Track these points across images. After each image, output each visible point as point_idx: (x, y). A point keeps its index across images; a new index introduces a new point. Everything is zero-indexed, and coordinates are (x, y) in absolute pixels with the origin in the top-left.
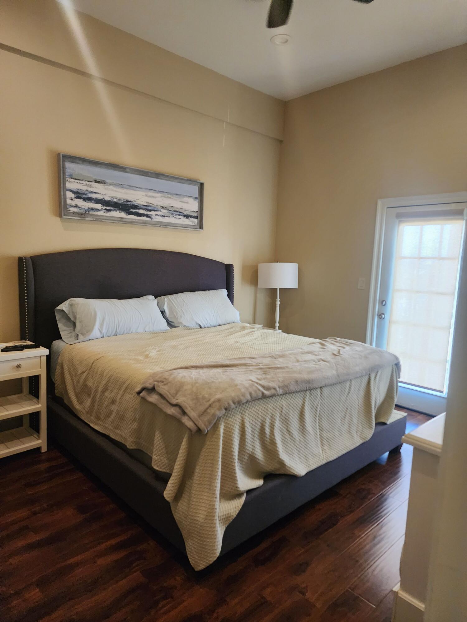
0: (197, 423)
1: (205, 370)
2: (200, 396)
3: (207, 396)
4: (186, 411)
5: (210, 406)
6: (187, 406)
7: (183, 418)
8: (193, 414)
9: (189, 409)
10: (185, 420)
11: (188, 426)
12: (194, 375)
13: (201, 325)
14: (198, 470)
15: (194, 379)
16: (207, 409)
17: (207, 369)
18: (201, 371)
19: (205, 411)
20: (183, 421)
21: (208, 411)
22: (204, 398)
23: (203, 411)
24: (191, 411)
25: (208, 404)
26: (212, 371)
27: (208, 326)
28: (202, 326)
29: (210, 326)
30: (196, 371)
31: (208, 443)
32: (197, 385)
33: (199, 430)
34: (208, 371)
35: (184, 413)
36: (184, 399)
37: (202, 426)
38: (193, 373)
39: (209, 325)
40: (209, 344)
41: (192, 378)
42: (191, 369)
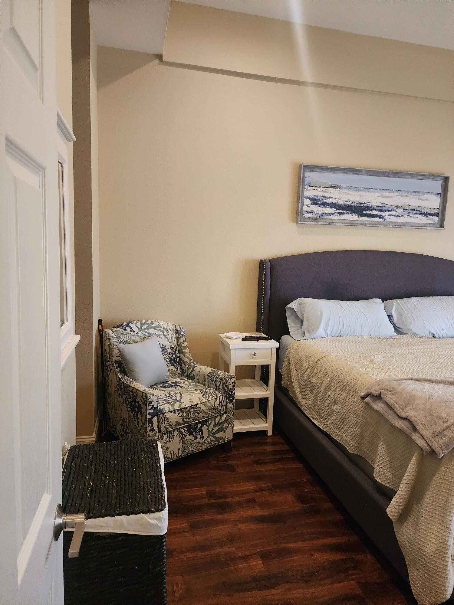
0: (430, 444)
1: (441, 386)
2: (436, 415)
3: (444, 416)
4: (417, 427)
5: (448, 427)
6: (419, 422)
7: (413, 434)
8: (426, 433)
9: (421, 426)
10: (415, 437)
11: (419, 445)
12: (428, 389)
13: (435, 334)
14: (429, 496)
15: (427, 393)
16: (444, 430)
17: (444, 385)
18: (436, 386)
19: (441, 432)
20: (413, 438)
21: (445, 432)
22: (439, 417)
23: (438, 431)
24: (424, 429)
25: (445, 425)
26: (451, 388)
27: (443, 336)
28: (437, 336)
29: (446, 337)
30: (430, 385)
31: (443, 469)
32: (432, 401)
33: (433, 452)
34: (445, 388)
35: (415, 429)
36: (415, 413)
37: (437, 448)
38: (426, 387)
39: (445, 335)
40: (445, 356)
41: (425, 393)
42: (423, 382)
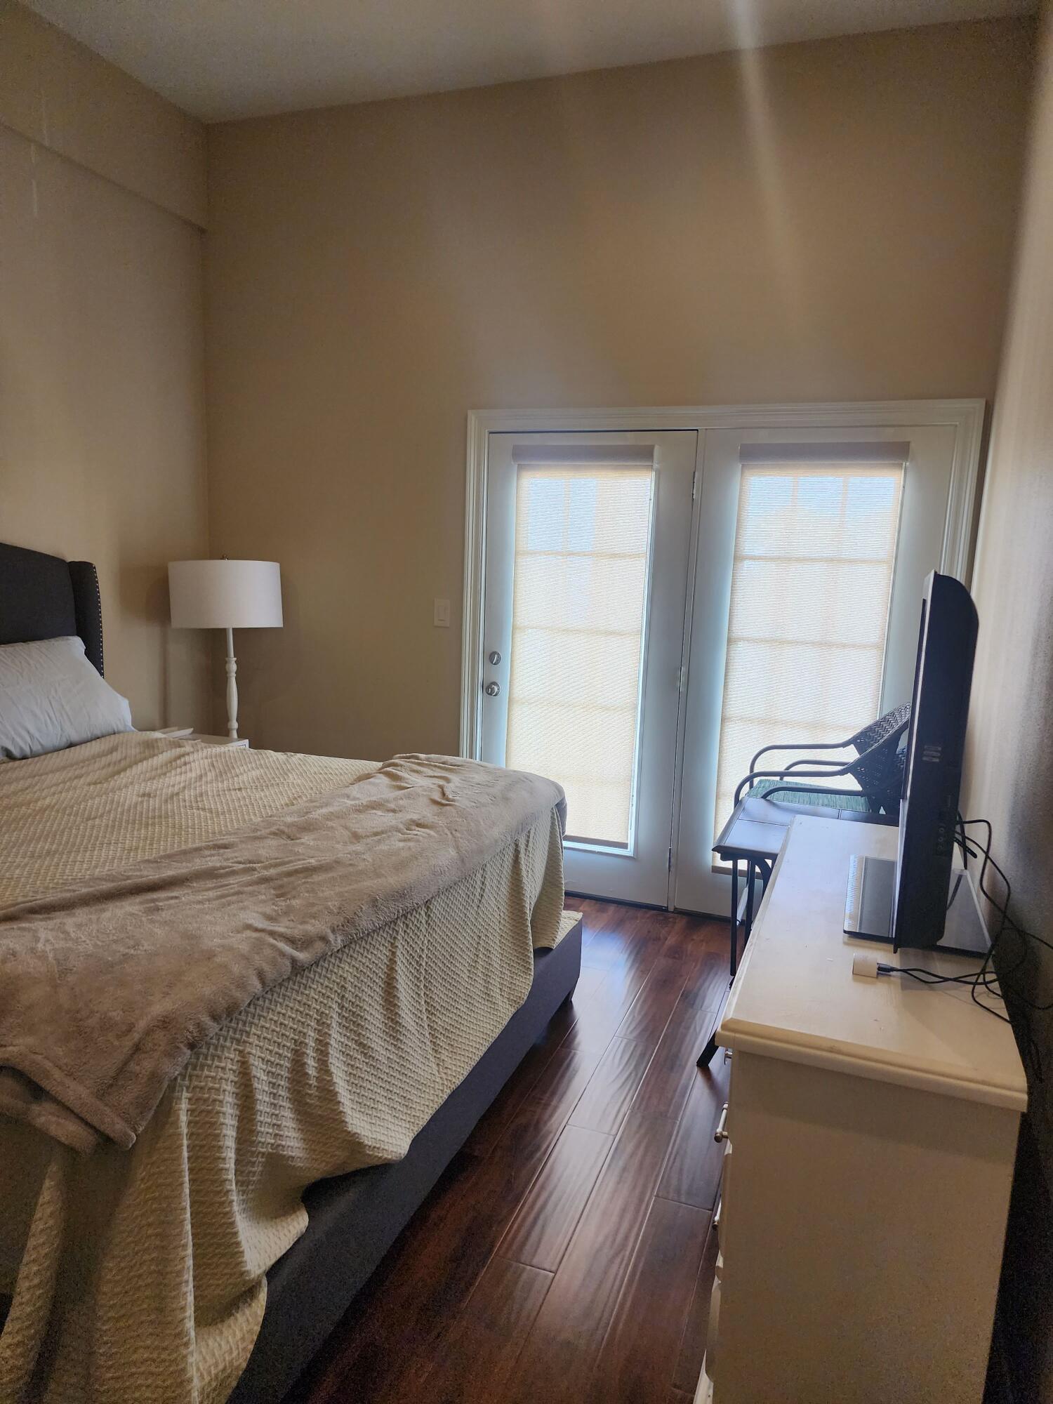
0: (95, 1121)
1: (81, 915)
2: (92, 1022)
3: (116, 1015)
4: (45, 1084)
5: (137, 1048)
6: (48, 1065)
7: (36, 1108)
8: (77, 1092)
9: (57, 1074)
10: (45, 1117)
11: (63, 1139)
12: (48, 941)
13: (11, 748)
14: (111, 1270)
15: (51, 955)
16: (126, 1063)
17: (86, 909)
18: (70, 922)
19: (122, 1070)
20: (41, 1121)
21: (133, 1066)
22: (106, 1025)
23: (112, 1073)
24: (68, 1081)
25: (128, 1043)
26: (107, 914)
27: (34, 749)
28: (16, 753)
29: (41, 751)
30: (51, 924)
31: (141, 1173)
32: (71, 978)
33: (106, 1142)
34: (94, 917)
35: (37, 1092)
36: (30, 1040)
37: (116, 1126)
38: (42, 935)
39: (37, 748)
40: (58, 811)
41: (43, 957)
42: (30, 921)
